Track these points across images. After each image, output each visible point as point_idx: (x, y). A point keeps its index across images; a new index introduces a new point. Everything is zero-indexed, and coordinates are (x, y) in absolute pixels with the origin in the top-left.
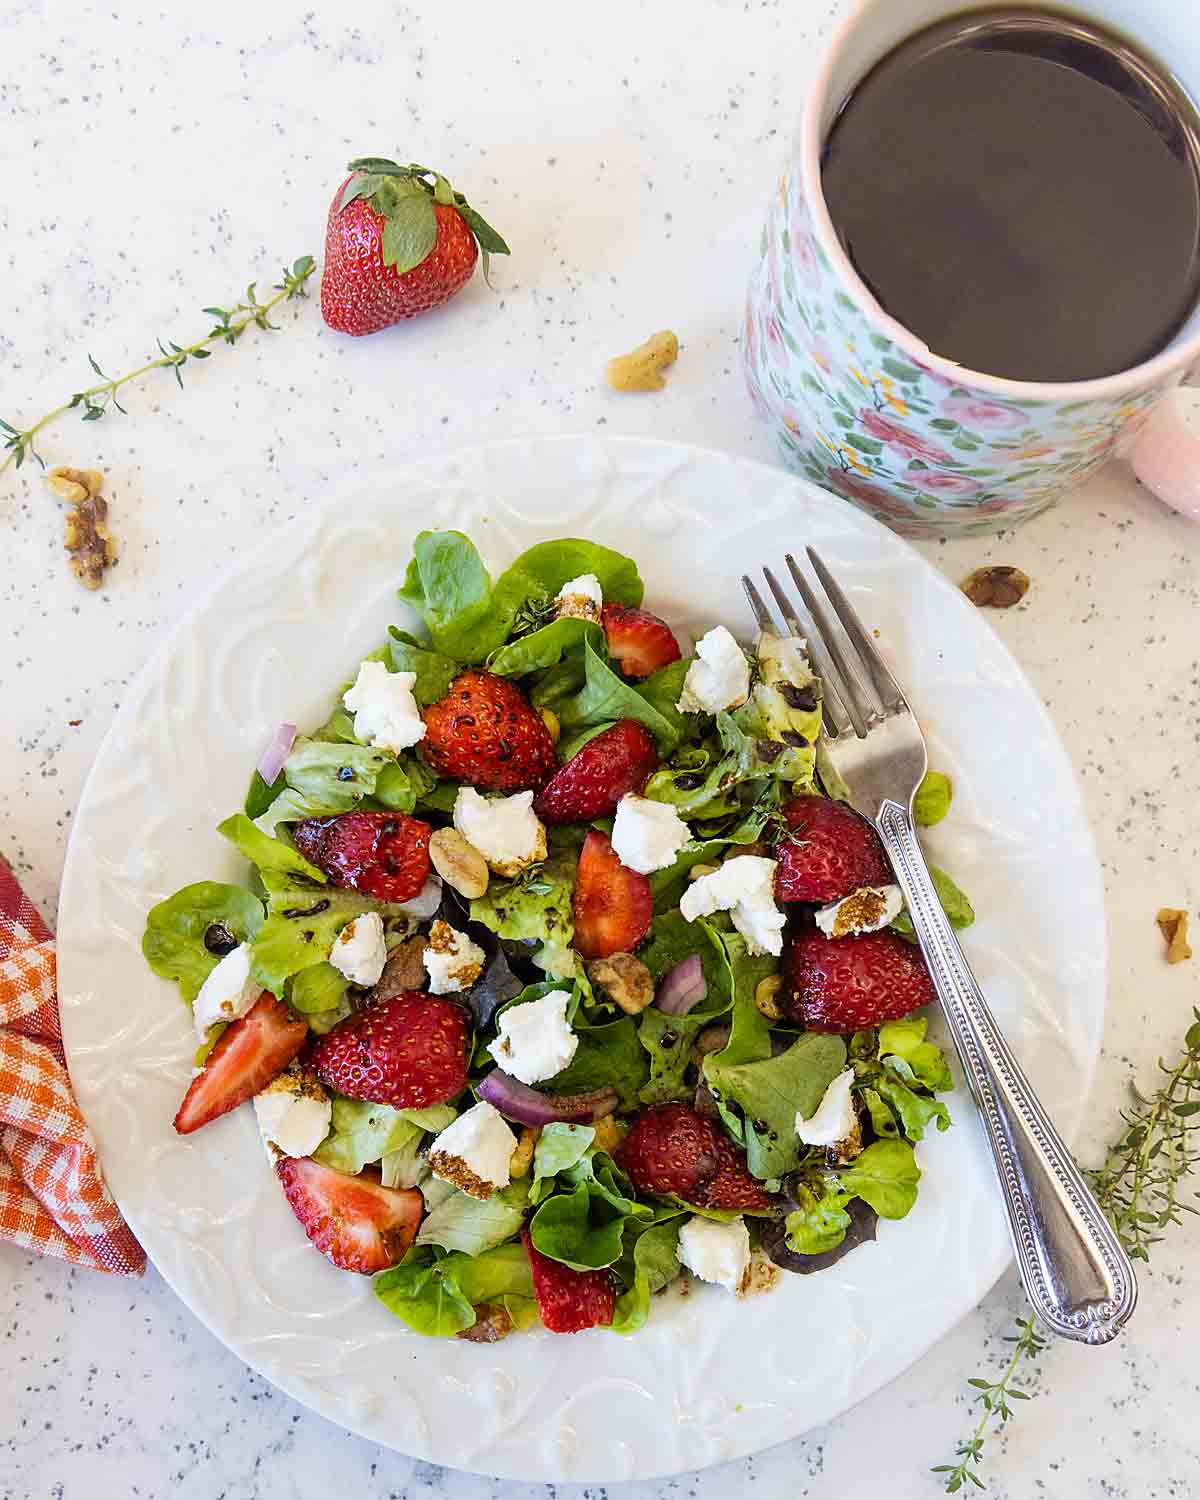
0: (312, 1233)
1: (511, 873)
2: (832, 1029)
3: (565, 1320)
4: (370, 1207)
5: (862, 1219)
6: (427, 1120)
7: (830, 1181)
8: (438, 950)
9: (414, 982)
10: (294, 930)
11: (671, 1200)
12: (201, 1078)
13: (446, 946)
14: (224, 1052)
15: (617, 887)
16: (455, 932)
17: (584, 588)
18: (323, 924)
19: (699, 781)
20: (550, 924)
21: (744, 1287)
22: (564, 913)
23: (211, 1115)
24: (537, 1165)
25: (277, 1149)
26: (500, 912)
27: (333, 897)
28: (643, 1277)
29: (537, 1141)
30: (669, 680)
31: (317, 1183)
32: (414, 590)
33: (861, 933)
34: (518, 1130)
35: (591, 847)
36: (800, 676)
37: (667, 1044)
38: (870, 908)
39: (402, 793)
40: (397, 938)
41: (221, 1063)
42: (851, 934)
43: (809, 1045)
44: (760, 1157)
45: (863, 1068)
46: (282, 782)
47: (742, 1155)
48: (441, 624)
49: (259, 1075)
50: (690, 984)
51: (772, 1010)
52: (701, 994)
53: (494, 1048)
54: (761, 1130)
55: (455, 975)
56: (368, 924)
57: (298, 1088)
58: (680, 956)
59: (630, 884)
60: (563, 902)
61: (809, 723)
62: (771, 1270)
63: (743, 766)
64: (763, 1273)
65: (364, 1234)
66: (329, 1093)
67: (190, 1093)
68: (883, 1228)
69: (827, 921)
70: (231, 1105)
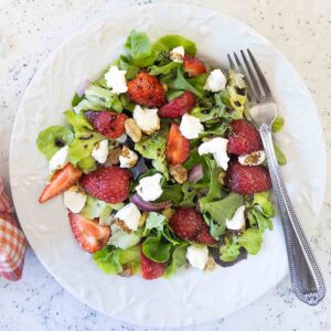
0: (76, 237)
1: (148, 133)
2: (240, 193)
3: (149, 276)
4: (94, 231)
5: (243, 252)
6: (115, 207)
7: (235, 239)
8: (124, 156)
9: (116, 162)
10: (81, 144)
11: (185, 240)
12: (49, 186)
13: (127, 155)
15: (180, 142)
17: (179, 51)
18: (90, 143)
19: (208, 112)
20: (158, 155)
21: (205, 269)
22: (163, 151)
23: (50, 198)
24: (146, 225)
25: (68, 210)
26: (144, 147)
27: (95, 134)
28: (175, 261)
29: (147, 216)
30: (201, 79)
31: (81, 223)
32: (129, 45)
33: (252, 165)
34: (142, 212)
35: (173, 127)
36: (241, 85)
37: (190, 191)
38: (256, 158)
39: (118, 107)
40: (112, 147)
41: (55, 182)
42: (249, 165)
43: (233, 196)
44: (214, 231)
45: (248, 205)
46: (84, 97)
47: (209, 228)
48: (136, 57)
49: (66, 186)
50: (198, 174)
51: (222, 182)
52: (201, 177)
53: (137, 188)
54: (215, 223)
55: (128, 163)
56: (104, 143)
57: (78, 190)
58: (197, 164)
59: (184, 142)
60: (163, 147)
61: (242, 99)
62: (214, 264)
63: (221, 112)
64: (211, 265)
65: (92, 241)
66: (87, 193)
67: (45, 190)
68: (249, 256)
69: (242, 160)
70: (57, 195)
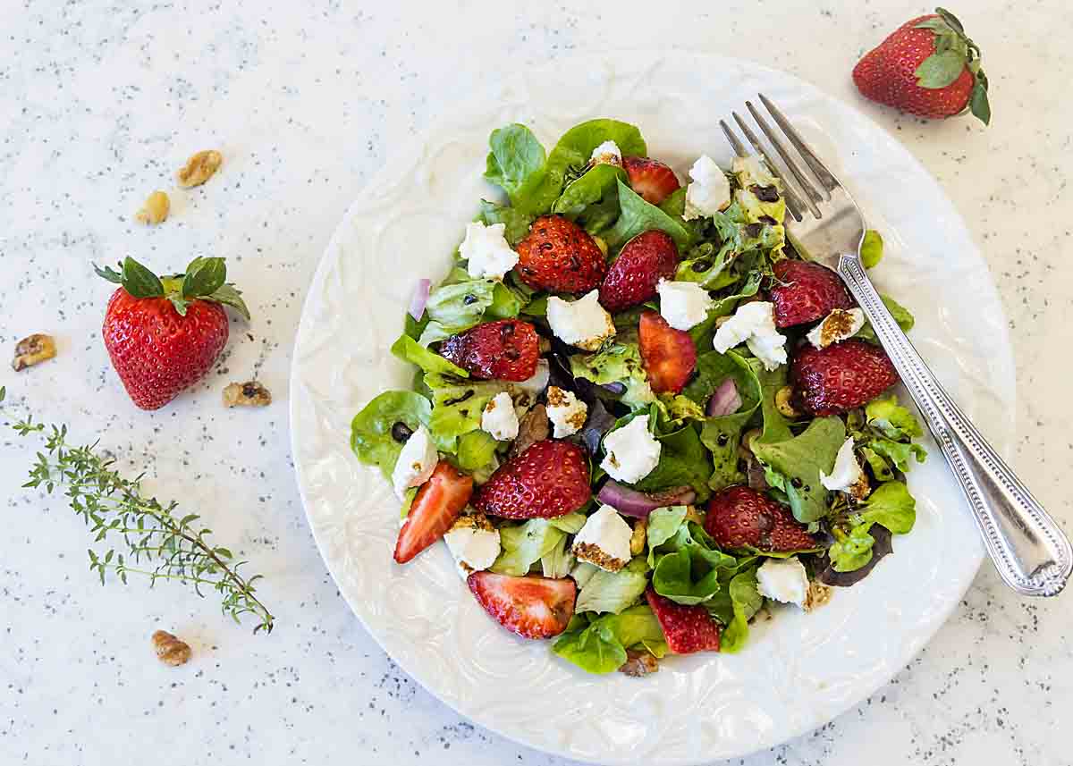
0: (503, 621)
1: (595, 347)
2: (832, 411)
3: (687, 646)
4: (541, 594)
5: (881, 539)
6: (567, 525)
7: (854, 519)
8: (556, 405)
9: (540, 434)
10: (454, 411)
11: (746, 549)
12: (407, 525)
13: (561, 401)
14: (419, 504)
15: (669, 343)
16: (565, 392)
17: (607, 150)
18: (473, 405)
19: (709, 265)
20: (630, 368)
21: (809, 602)
22: (637, 362)
23: (417, 549)
24: (650, 540)
25: (467, 568)
26: (595, 371)
27: (475, 388)
29: (647, 525)
30: (675, 203)
31: (498, 587)
32: (494, 171)
33: (840, 341)
34: (631, 522)
35: (644, 321)
36: (764, 179)
37: (722, 443)
38: (844, 323)
39: (510, 306)
40: (523, 410)
41: (418, 513)
42: (834, 343)
43: (818, 426)
44: (800, 506)
45: (858, 435)
46: (427, 317)
47: (788, 511)
48: (515, 189)
49: (445, 517)
50: (730, 399)
51: (789, 412)
52: (738, 403)
53: (605, 465)
54: (797, 484)
55: (571, 421)
56: (503, 399)
57: (474, 523)
58: (719, 382)
59: (677, 338)
60: (635, 355)
61: (777, 209)
62: (825, 589)
63: (739, 243)
64: (820, 592)
65: (539, 612)
66: (497, 522)
67: (401, 536)
68: (896, 542)
69: (816, 337)
70: (430, 541)
